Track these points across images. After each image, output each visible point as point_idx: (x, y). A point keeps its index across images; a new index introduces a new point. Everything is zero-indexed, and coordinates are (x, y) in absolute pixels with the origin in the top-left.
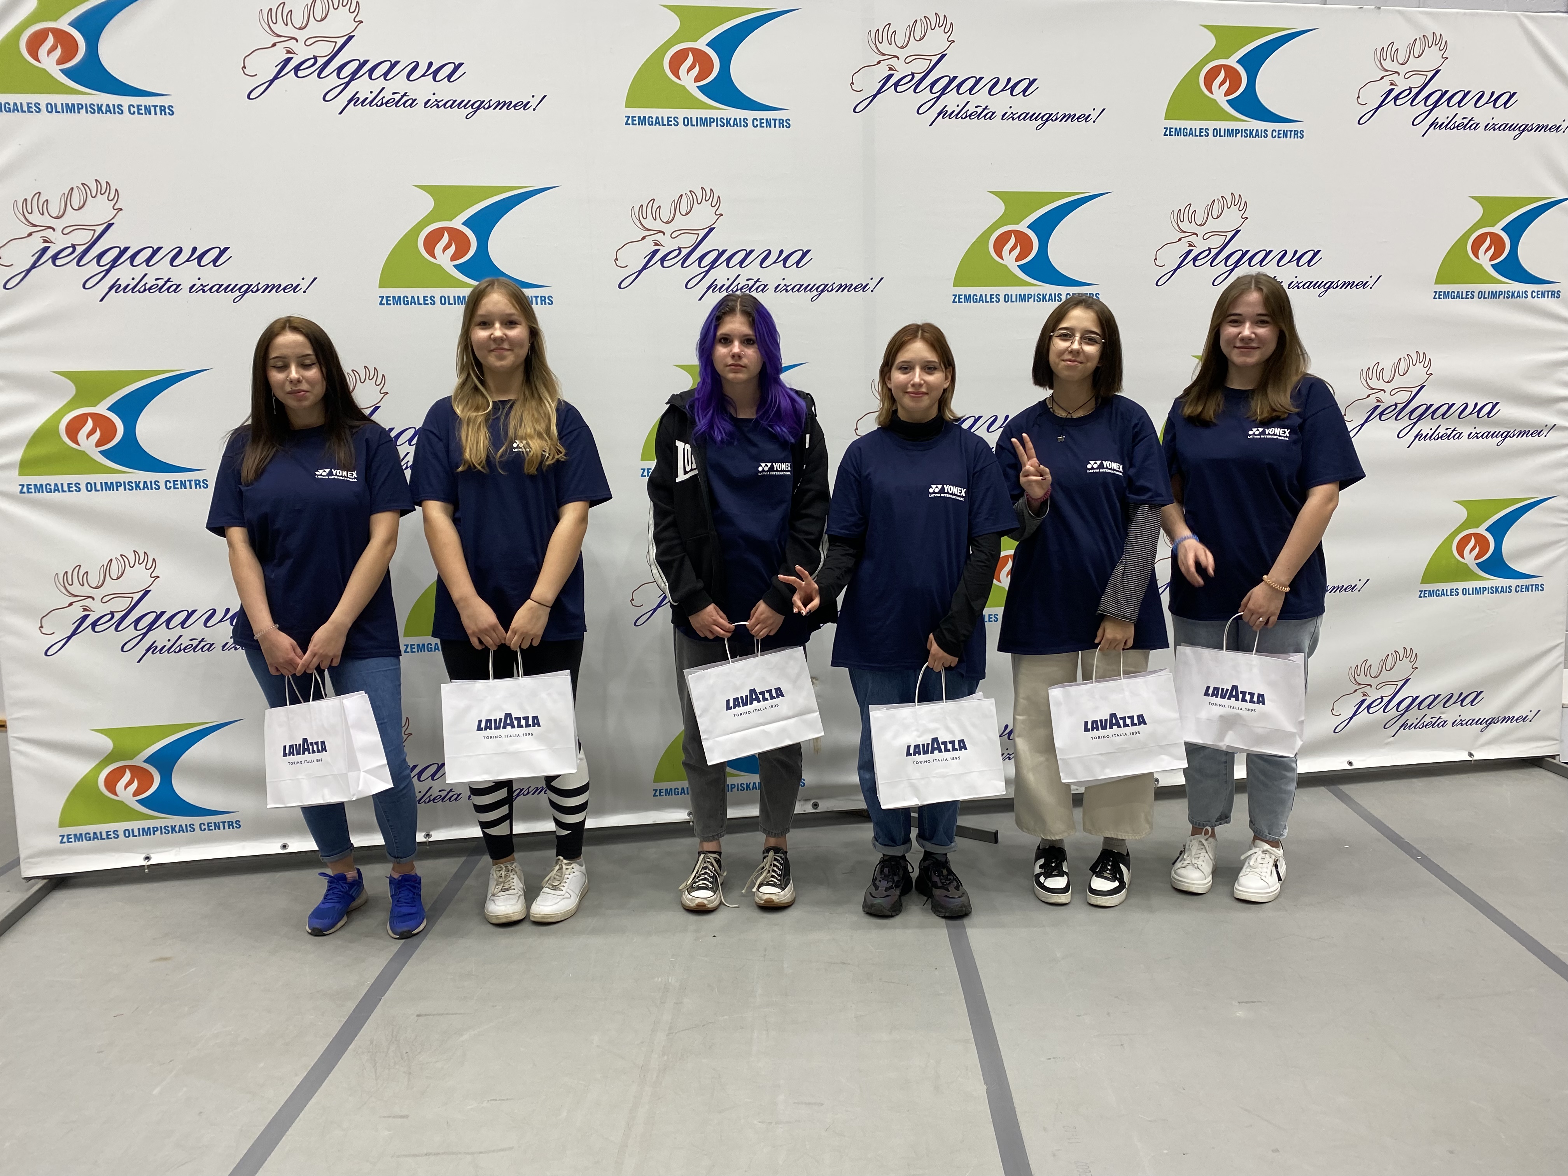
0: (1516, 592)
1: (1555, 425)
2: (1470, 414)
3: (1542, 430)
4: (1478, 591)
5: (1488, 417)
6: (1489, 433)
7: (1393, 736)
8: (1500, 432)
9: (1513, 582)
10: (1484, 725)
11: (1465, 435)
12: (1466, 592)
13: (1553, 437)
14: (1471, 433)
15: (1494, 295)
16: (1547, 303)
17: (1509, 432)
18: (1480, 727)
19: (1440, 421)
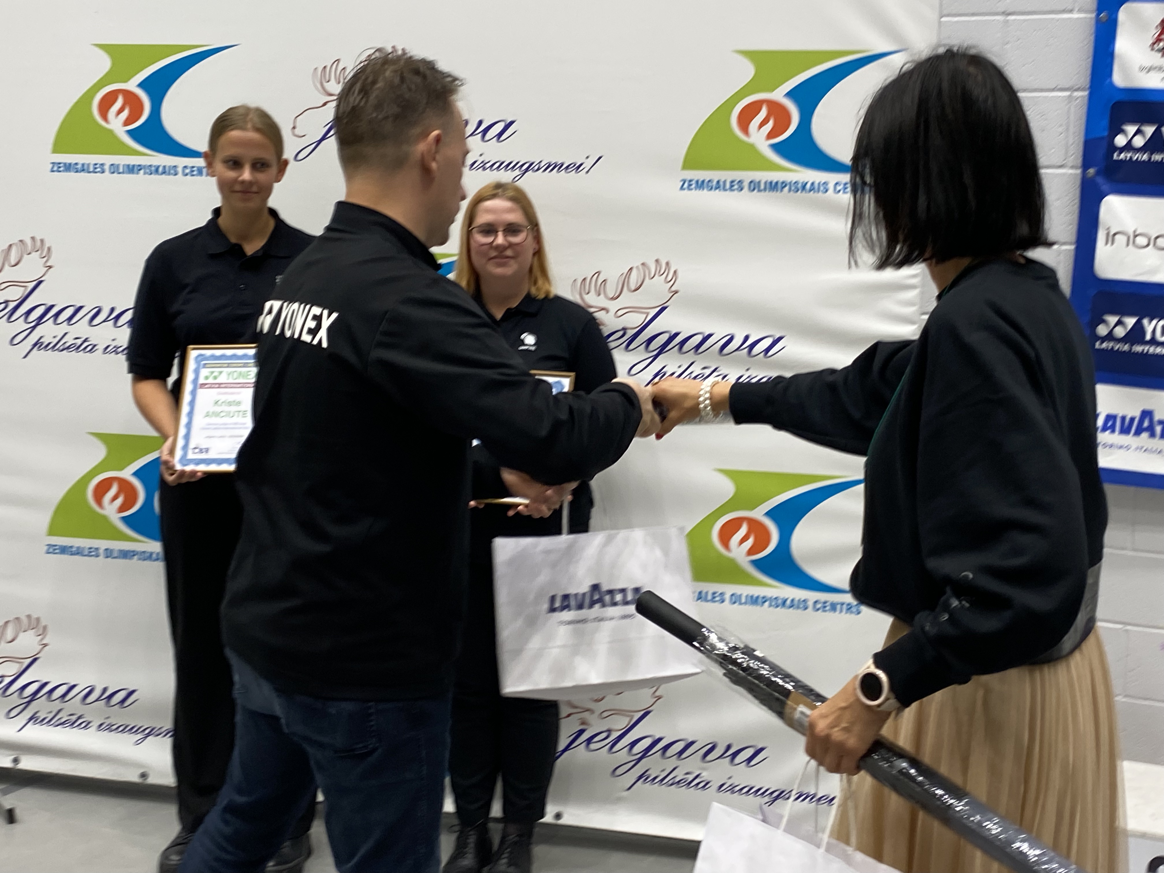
0: (813, 611)
2: (738, 350)
5: (765, 356)
7: (629, 789)
9: (811, 596)
10: (769, 798)
11: (732, 378)
14: (742, 376)
19: (691, 357)
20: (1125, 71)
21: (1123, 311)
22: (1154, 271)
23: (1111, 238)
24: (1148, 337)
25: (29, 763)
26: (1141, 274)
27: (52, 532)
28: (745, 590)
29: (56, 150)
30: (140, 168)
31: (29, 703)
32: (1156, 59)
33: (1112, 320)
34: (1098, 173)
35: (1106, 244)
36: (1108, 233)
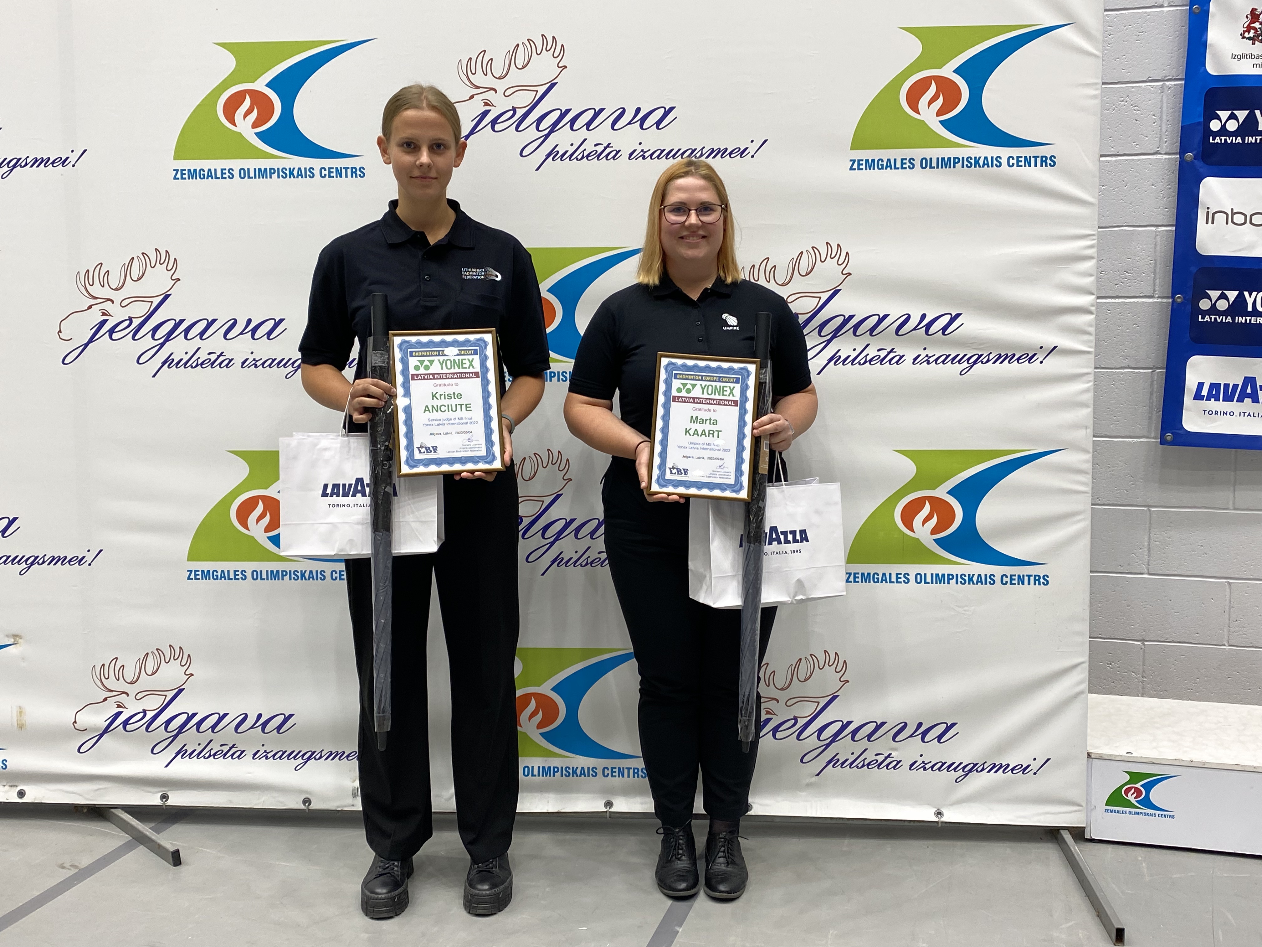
0: (1002, 583)
1: (1055, 347)
2: (915, 329)
3: (1035, 355)
4: (940, 579)
5: (943, 334)
6: (948, 356)
7: (818, 775)
8: (965, 355)
9: (998, 570)
10: (961, 773)
11: (909, 358)
12: (920, 579)
13: (1053, 365)
14: (919, 356)
15: (945, 163)
16: (1036, 173)
17: (980, 356)
18: (953, 775)
19: (867, 339)
20: (1218, 58)
21: (1223, 286)
22: (1252, 247)
23: (1211, 218)
24: (1250, 309)
25: (177, 799)
26: (1240, 250)
27: (192, 557)
28: (930, 569)
29: (179, 155)
30: (272, 171)
31: (175, 737)
32: (1247, 47)
33: (1214, 294)
34: (1195, 157)
35: (1207, 223)
36: (1208, 213)
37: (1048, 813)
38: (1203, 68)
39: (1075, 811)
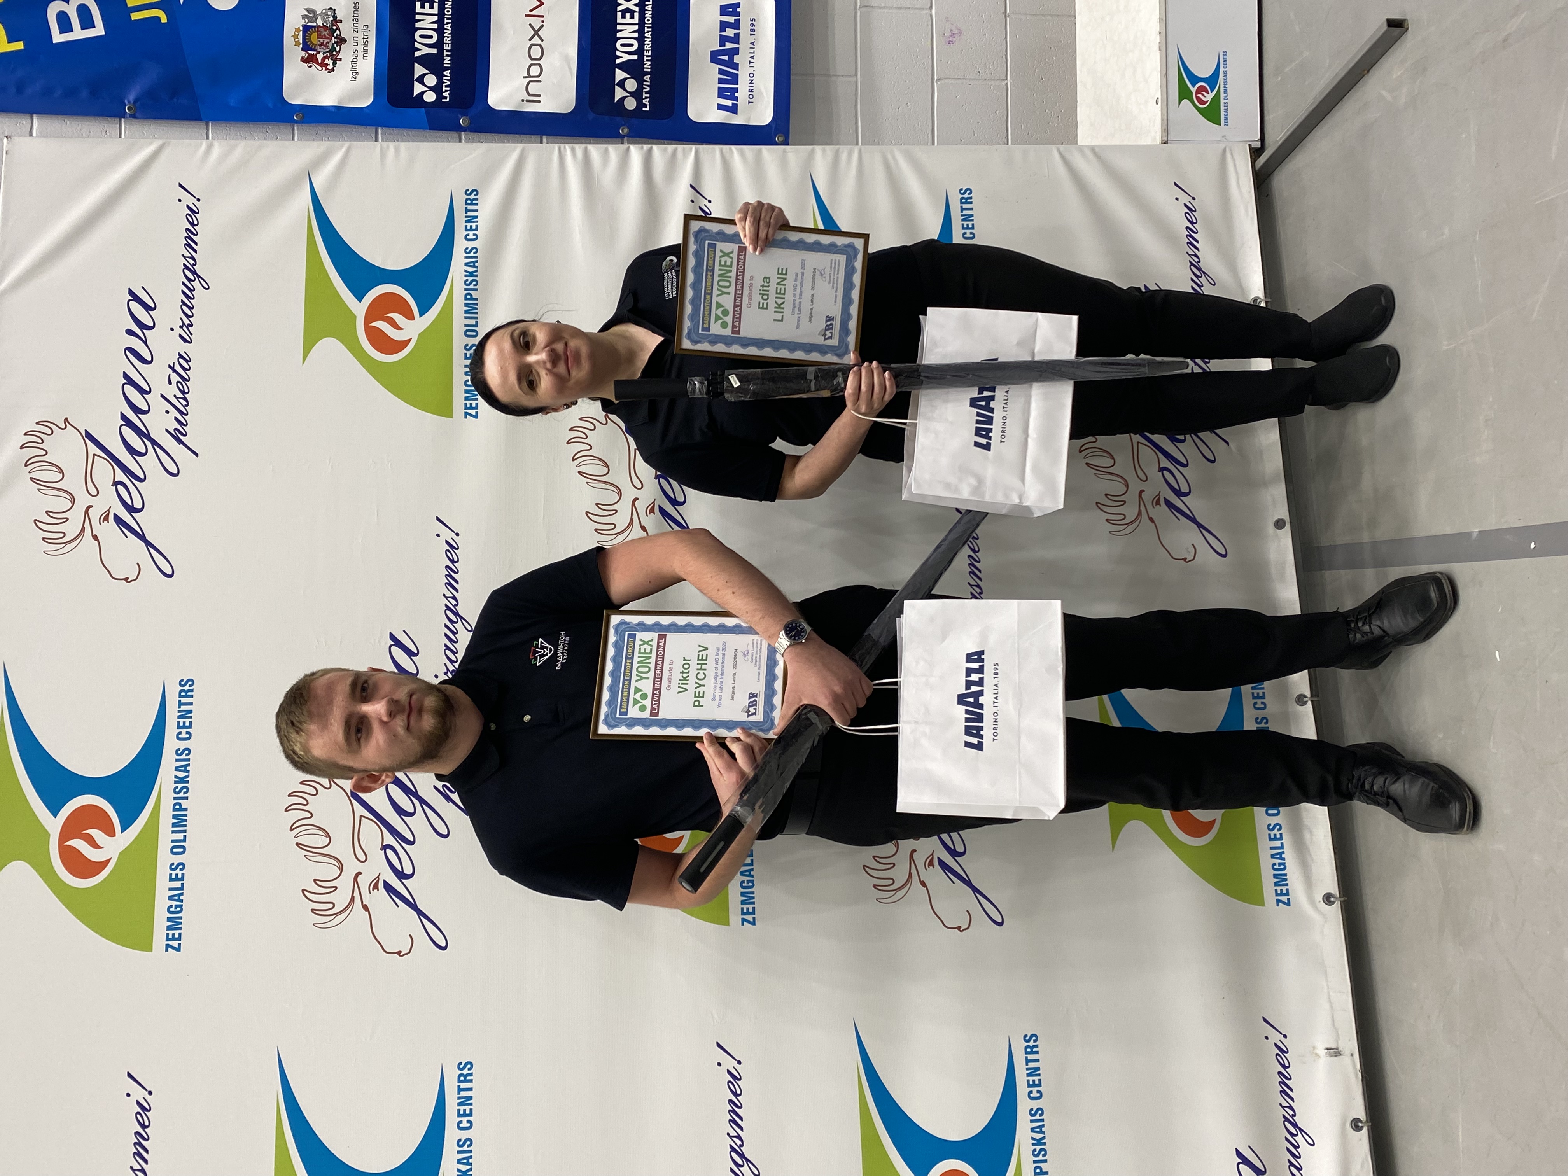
1: (692, 186)
7: (1228, 443)
10: (1203, 279)
13: (712, 189)
15: (471, 309)
16: (486, 210)
20: (354, 95)
21: (610, 84)
22: (567, 58)
23: (534, 98)
24: (635, 58)
26: (570, 68)
32: (343, 67)
33: (619, 93)
34: (465, 115)
35: (539, 102)
36: (528, 101)
37: (1238, 183)
38: (365, 110)
39: (1232, 154)
